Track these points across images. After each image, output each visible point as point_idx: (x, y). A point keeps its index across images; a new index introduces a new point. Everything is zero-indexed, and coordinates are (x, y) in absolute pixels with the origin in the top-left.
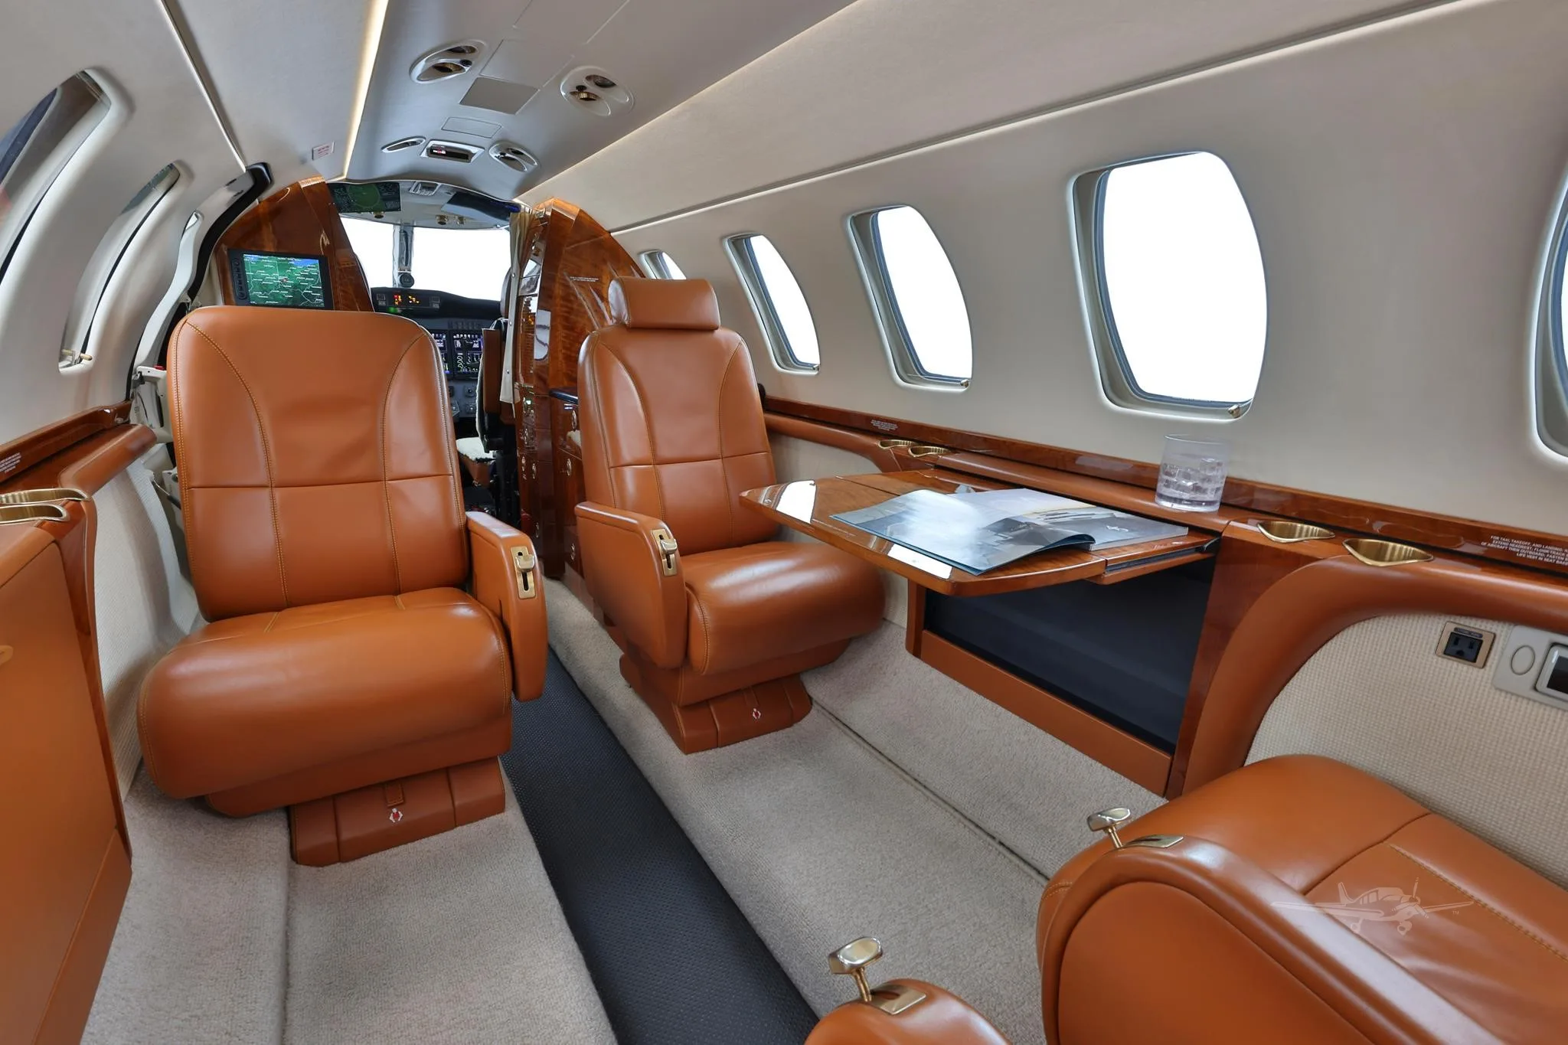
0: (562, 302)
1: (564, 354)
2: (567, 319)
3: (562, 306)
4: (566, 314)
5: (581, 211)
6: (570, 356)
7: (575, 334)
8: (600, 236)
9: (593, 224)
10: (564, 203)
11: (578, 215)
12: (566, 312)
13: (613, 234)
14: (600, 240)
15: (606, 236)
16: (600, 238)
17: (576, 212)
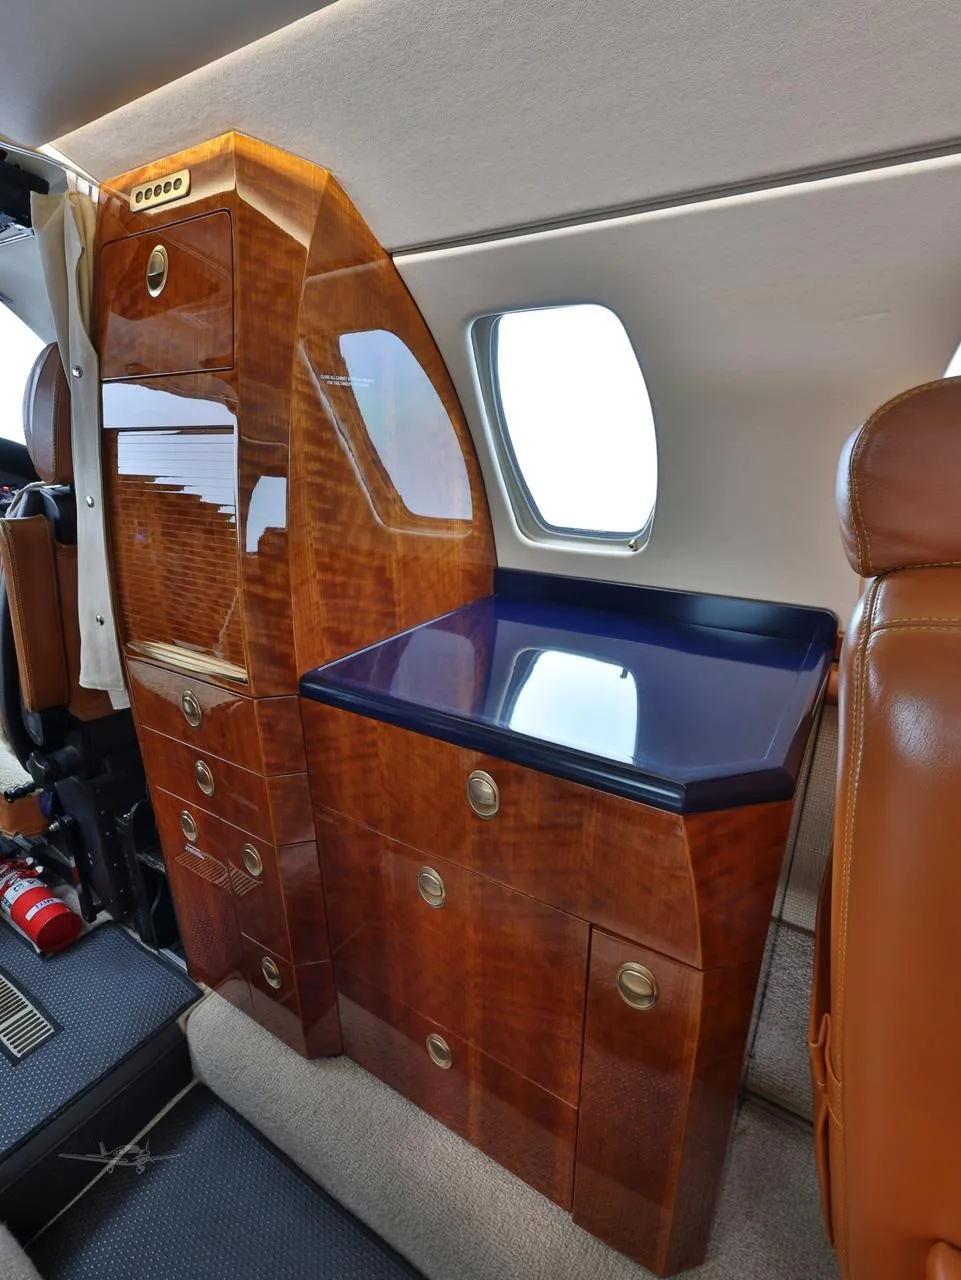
0: (308, 448)
1: (321, 582)
2: (319, 491)
3: (310, 457)
4: (319, 480)
5: (331, 179)
6: (333, 585)
7: (338, 529)
8: (372, 260)
9: (358, 225)
10: (275, 151)
11: (326, 190)
12: (318, 473)
13: (398, 260)
14: (372, 272)
15: (383, 262)
16: (372, 265)
17: (317, 180)
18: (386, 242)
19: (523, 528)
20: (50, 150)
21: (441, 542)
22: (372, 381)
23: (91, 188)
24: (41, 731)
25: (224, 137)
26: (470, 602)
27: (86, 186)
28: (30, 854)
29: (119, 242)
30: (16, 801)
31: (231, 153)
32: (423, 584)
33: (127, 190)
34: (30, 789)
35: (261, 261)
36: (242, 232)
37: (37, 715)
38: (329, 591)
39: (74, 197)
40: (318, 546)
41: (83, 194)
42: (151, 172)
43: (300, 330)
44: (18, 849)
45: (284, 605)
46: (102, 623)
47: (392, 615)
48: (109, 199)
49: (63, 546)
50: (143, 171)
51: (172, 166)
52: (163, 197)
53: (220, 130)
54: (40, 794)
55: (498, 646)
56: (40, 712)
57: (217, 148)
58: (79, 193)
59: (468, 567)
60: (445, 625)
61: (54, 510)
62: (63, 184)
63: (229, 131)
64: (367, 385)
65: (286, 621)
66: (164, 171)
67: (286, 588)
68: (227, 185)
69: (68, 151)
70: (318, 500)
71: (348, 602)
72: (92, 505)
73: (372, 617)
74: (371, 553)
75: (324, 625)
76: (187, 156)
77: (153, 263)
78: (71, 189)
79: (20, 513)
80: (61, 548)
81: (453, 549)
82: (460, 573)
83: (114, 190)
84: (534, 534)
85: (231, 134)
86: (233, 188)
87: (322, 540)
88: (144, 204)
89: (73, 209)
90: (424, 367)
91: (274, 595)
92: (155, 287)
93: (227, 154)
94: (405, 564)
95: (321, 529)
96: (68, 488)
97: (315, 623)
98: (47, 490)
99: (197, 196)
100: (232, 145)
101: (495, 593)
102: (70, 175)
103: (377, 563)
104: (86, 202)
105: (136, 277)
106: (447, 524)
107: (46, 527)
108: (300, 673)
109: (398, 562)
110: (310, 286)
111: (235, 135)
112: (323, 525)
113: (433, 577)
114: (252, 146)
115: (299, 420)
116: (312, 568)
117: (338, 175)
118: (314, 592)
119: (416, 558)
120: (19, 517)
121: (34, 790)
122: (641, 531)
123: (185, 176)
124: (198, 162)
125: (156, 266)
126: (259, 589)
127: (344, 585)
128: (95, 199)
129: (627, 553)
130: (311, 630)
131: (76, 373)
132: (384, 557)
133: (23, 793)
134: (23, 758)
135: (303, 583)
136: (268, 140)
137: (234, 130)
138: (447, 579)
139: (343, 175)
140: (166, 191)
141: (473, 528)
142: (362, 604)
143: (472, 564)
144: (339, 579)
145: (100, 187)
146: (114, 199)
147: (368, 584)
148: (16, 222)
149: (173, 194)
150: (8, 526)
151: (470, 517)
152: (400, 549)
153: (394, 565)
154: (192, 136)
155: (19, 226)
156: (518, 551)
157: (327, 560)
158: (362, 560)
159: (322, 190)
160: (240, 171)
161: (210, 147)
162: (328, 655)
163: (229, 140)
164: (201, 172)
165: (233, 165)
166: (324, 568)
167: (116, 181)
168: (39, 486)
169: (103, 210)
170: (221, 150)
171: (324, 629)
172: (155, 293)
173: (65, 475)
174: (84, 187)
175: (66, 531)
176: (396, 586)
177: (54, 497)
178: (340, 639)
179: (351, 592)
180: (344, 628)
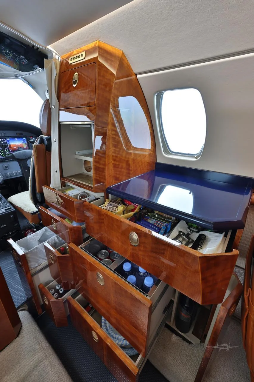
0: (112, 128)
2: (114, 139)
3: (113, 130)
5: (123, 53)
8: (132, 76)
9: (129, 66)
10: (109, 46)
11: (121, 56)
12: (114, 134)
13: (138, 76)
14: (131, 80)
15: (134, 77)
16: (131, 77)
17: (119, 54)
18: (135, 71)
19: (165, 152)
20: (50, 47)
21: (143, 155)
22: (129, 110)
23: (59, 57)
24: (40, 198)
25: (95, 42)
26: (149, 171)
27: (58, 57)
28: (35, 228)
29: (65, 72)
30: (33, 215)
31: (97, 46)
32: (138, 166)
33: (68, 58)
34: (37, 212)
35: (103, 76)
36: (99, 68)
37: (39, 194)
38: (115, 166)
39: (55, 60)
40: (113, 154)
41: (57, 59)
42: (75, 52)
43: (112, 95)
44: (32, 227)
45: (104, 169)
46: (56, 172)
47: (129, 173)
48: (63, 60)
49: (48, 152)
50: (73, 52)
51: (81, 51)
52: (78, 59)
53: (94, 40)
54: (39, 214)
55: (155, 183)
56: (40, 193)
57: (93, 45)
58: (56, 59)
59: (149, 162)
60: (142, 177)
61: (46, 142)
62: (52, 57)
63: (97, 40)
64: (128, 111)
65: (104, 173)
66: (78, 52)
67: (104, 165)
68: (96, 55)
69: (54, 48)
70: (114, 142)
71: (119, 169)
72: (55, 142)
73: (125, 174)
74: (126, 157)
75: (113, 175)
76: (85, 48)
77: (74, 78)
78: (54, 58)
79: (38, 143)
80: (47, 153)
81: (145, 157)
82: (147, 163)
83: (65, 58)
84: (168, 154)
85: (97, 41)
86: (97, 56)
87: (114, 152)
88: (73, 61)
89: (55, 63)
90: (142, 107)
91: (101, 166)
92: (75, 84)
93: (96, 47)
94: (133, 160)
95: (114, 150)
96: (49, 137)
97: (111, 174)
98: (44, 137)
99: (87, 59)
100: (97, 45)
101: (155, 169)
102: (54, 54)
103: (127, 159)
104: (57, 61)
105: (70, 81)
106: (145, 150)
107: (43, 147)
108: (107, 187)
109: (132, 160)
110: (116, 83)
111: (98, 41)
112: (115, 148)
113: (140, 164)
114: (103, 44)
115: (111, 120)
116: (111, 160)
117: (125, 52)
118: (111, 166)
119: (136, 159)
120: (37, 144)
121: (37, 213)
122: (198, 154)
123: (84, 53)
124: (88, 49)
125: (75, 79)
126: (98, 165)
127: (118, 165)
128: (60, 61)
129: (194, 159)
130: (110, 176)
131: (53, 107)
132: (129, 158)
133: (35, 213)
134: (36, 204)
135: (109, 164)
136: (107, 43)
137: (98, 40)
138: (143, 165)
139: (126, 52)
140: (79, 58)
141: (151, 151)
142: (123, 170)
143: (150, 161)
144: (117, 163)
145: (61, 57)
146: (64, 60)
147: (124, 165)
148: (39, 67)
149: (81, 58)
150: (36, 146)
151: (150, 148)
152: (133, 156)
153: (131, 160)
154: (87, 42)
155: (40, 68)
156: (163, 158)
157: (115, 158)
158: (123, 158)
159: (120, 56)
160: (99, 52)
161: (91, 45)
162: (114, 183)
163: (96, 43)
164: (88, 52)
165: (98, 50)
166: (114, 160)
167: (66, 55)
168: (43, 136)
169: (62, 63)
170: (94, 46)
171: (113, 176)
172: (74, 86)
173: (49, 134)
174: (57, 57)
175: (49, 148)
176: (131, 165)
177: (46, 139)
178: (117, 179)
179: (120, 167)
180: (118, 176)
